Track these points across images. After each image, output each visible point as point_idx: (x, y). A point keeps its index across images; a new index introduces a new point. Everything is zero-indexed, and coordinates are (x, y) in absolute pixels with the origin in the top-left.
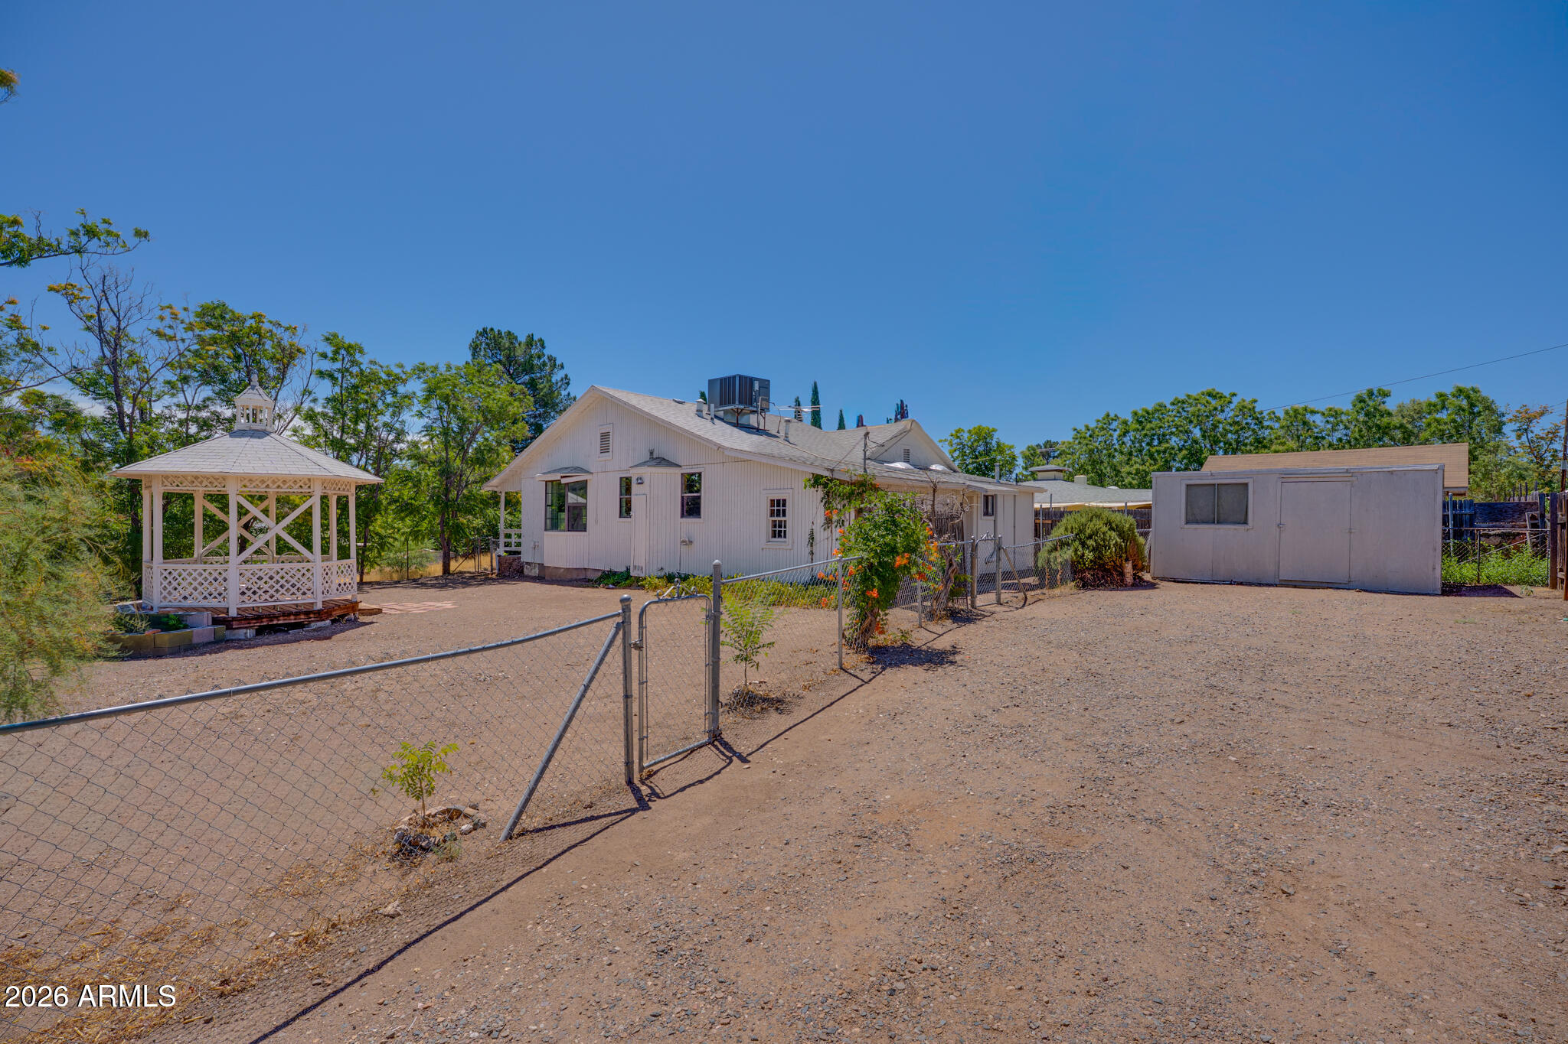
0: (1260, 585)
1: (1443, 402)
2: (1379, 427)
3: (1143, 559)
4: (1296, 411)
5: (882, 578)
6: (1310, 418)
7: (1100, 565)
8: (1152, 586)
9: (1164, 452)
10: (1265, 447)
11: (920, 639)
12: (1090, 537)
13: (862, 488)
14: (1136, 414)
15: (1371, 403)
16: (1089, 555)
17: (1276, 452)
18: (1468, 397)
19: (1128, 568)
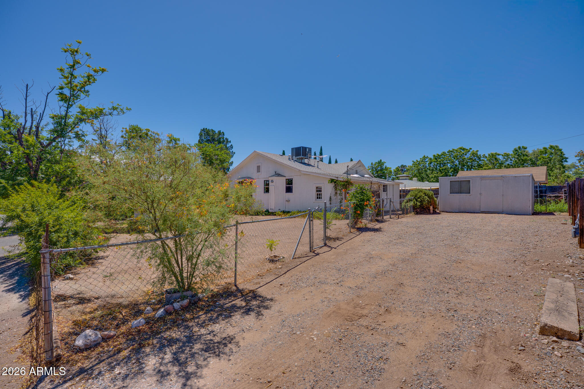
0: (474, 213)
1: (546, 151)
2: (523, 160)
3: (436, 205)
4: (492, 154)
5: (361, 208)
6: (498, 157)
7: (422, 207)
8: (439, 213)
9: (445, 169)
10: (481, 167)
11: (370, 226)
12: (419, 198)
13: (347, 184)
14: (434, 156)
15: (520, 151)
16: (419, 204)
17: (485, 169)
18: (554, 148)
19: (431, 208)
